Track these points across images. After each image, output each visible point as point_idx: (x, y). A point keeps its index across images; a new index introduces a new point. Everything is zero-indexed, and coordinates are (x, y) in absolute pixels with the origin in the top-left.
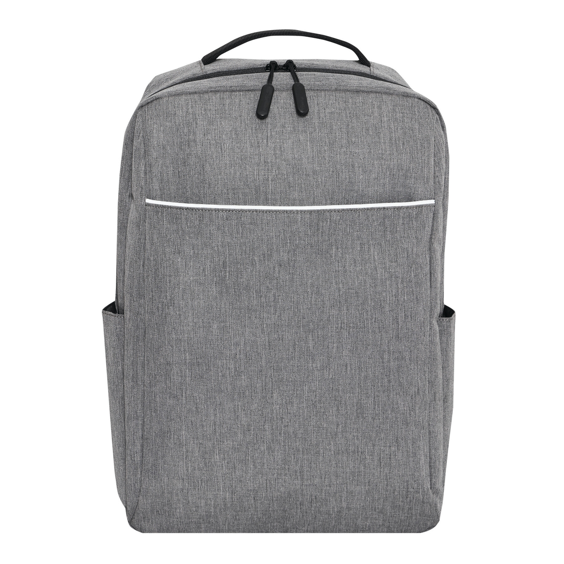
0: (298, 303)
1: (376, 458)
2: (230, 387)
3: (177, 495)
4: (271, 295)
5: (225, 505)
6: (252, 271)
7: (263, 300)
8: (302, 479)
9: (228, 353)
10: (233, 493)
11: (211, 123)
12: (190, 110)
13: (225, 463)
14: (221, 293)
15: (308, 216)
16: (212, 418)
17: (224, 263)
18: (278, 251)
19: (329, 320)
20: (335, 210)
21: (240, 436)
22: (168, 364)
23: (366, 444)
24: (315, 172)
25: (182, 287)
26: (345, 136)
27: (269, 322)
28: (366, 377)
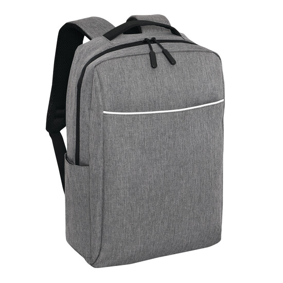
0: (177, 154)
1: (204, 219)
2: (147, 197)
3: (119, 249)
4: (165, 152)
5: (140, 250)
6: (157, 142)
7: (162, 154)
8: (175, 233)
9: (146, 181)
10: (144, 244)
11: (130, 72)
12: (120, 67)
13: (142, 232)
14: (142, 153)
15: (181, 113)
16: (139, 212)
17: (144, 139)
18: (168, 131)
19: (189, 160)
20: (191, 110)
21: (150, 218)
22: (118, 189)
23: (201, 214)
24: (178, 92)
25: (124, 152)
26: (188, 73)
27: (164, 164)
28: (203, 184)
